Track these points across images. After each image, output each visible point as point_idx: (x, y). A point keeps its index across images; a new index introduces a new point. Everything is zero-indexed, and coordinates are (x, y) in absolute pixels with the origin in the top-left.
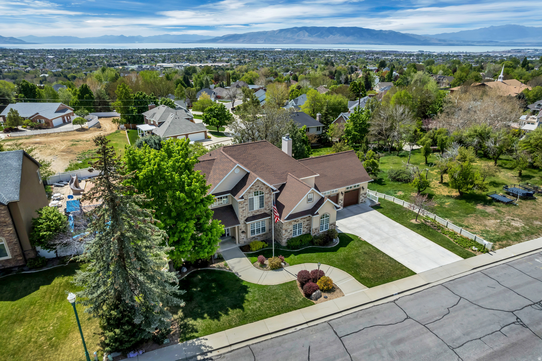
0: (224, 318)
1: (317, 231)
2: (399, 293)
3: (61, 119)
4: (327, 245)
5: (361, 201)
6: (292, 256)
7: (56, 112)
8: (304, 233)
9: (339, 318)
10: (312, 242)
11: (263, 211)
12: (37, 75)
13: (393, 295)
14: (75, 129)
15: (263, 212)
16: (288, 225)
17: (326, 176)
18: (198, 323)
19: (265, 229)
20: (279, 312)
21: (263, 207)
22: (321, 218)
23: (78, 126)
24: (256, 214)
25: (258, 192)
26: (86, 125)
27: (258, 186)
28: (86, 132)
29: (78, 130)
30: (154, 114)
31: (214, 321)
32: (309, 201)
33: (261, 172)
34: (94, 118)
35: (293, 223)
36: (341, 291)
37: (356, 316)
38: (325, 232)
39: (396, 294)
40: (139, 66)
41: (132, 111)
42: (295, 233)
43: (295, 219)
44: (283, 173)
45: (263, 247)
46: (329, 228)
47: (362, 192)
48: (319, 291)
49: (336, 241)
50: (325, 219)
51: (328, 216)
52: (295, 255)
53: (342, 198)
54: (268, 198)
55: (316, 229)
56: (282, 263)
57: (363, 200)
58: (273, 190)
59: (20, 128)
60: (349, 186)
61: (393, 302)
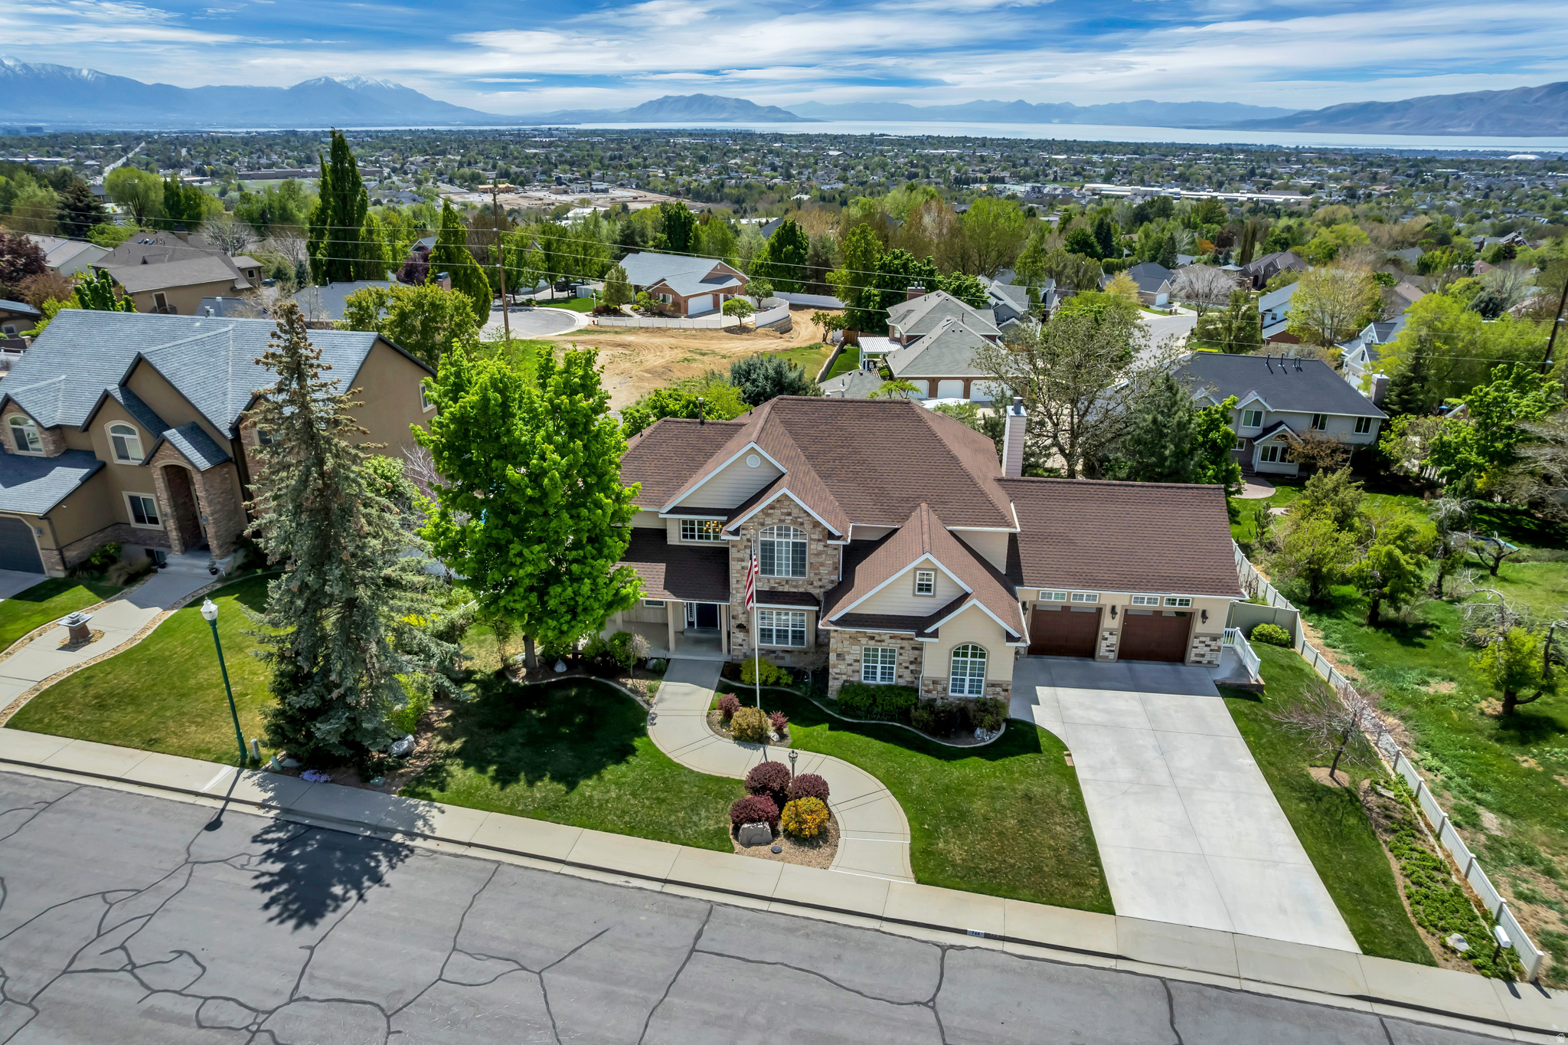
0: (519, 788)
1: (939, 688)
2: (987, 936)
3: (709, 299)
4: (946, 737)
5: (1193, 658)
6: (822, 729)
7: (702, 282)
8: (902, 682)
9: (752, 910)
10: (904, 715)
11: (800, 585)
12: (785, 196)
13: (964, 932)
14: (723, 326)
15: (801, 590)
16: (846, 643)
17: (1071, 542)
18: (460, 775)
19: (802, 638)
20: (631, 830)
21: (803, 574)
22: (956, 654)
23: (733, 321)
24: (780, 589)
25: (788, 529)
26: (750, 320)
27: (789, 514)
28: (744, 336)
29: (729, 330)
30: (910, 311)
31: (493, 784)
32: (920, 590)
33: (844, 481)
34: (780, 306)
35: (864, 641)
36: (832, 855)
37: (795, 928)
38: (967, 700)
39: (977, 934)
40: (1033, 188)
41: (869, 298)
42: (870, 673)
43: (869, 631)
44: (907, 500)
45: (777, 683)
46: (985, 693)
47: (1198, 627)
48: (767, 825)
49: (984, 737)
50: (969, 659)
51: (982, 656)
52: (831, 729)
53: (1111, 626)
54: (818, 554)
55: (935, 682)
56: (773, 734)
57: (1203, 656)
58: (831, 536)
59: (626, 308)
60: (1146, 595)
61: (943, 948)
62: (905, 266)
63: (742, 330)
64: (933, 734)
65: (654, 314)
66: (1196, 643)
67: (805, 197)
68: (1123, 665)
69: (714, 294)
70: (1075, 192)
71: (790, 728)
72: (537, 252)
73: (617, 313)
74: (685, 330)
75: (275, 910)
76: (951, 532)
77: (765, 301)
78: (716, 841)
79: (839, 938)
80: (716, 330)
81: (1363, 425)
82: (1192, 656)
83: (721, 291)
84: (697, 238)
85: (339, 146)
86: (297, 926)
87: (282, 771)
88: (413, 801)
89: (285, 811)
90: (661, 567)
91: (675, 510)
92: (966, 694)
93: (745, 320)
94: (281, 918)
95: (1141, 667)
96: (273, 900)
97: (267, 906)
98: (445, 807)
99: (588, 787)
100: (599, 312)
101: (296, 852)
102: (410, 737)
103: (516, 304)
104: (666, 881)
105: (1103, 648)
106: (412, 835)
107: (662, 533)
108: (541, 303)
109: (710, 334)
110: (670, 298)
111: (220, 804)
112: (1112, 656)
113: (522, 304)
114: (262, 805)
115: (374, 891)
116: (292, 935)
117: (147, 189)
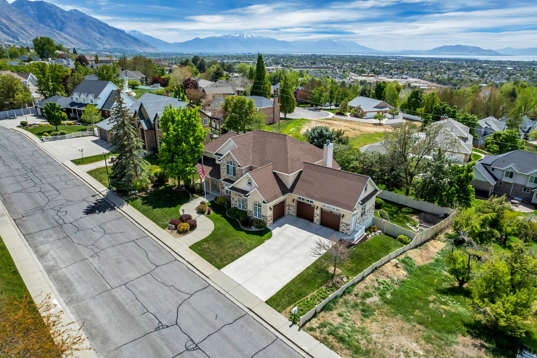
0: (144, 206)
1: (251, 214)
3: (376, 113)
4: (244, 226)
6: (219, 216)
7: (374, 107)
10: (239, 217)
11: (234, 179)
16: (234, 195)
18: (138, 201)
21: (235, 176)
22: (255, 204)
24: (231, 179)
25: (231, 162)
26: (384, 121)
27: (232, 158)
31: (141, 204)
32: (249, 184)
33: (257, 154)
34: (400, 118)
35: (237, 196)
36: (181, 237)
42: (240, 206)
43: (239, 193)
44: (267, 161)
45: (224, 204)
47: (342, 220)
49: (254, 229)
50: (257, 207)
51: (260, 206)
52: (221, 216)
53: (317, 212)
54: (238, 171)
55: (250, 212)
56: (206, 213)
57: (344, 230)
58: (239, 166)
59: (348, 114)
60: (327, 205)
61: (176, 259)
62: (443, 109)
64: (242, 225)
65: (355, 117)
66: (341, 225)
67: (485, 85)
68: (320, 227)
69: (378, 112)
71: (212, 213)
73: (342, 114)
74: (359, 122)
76: (275, 174)
77: (395, 116)
78: (164, 227)
79: (160, 250)
80: (370, 123)
82: (341, 229)
83: (381, 111)
84: (385, 94)
86: (84, 214)
87: (114, 191)
88: (125, 202)
89: (106, 198)
90: (211, 168)
92: (257, 217)
93: (381, 122)
94: (84, 212)
95: (325, 229)
96: (86, 209)
97: (84, 210)
98: (129, 205)
99: (157, 210)
100: (337, 114)
101: (99, 204)
102: (137, 191)
103: (317, 109)
104: (146, 229)
105: (315, 219)
106: (118, 208)
107: (214, 160)
108: (324, 110)
109: (367, 124)
111: (98, 193)
112: (318, 223)
113: (319, 109)
114: (103, 196)
115: (102, 213)
116: (82, 215)
117: (246, 69)
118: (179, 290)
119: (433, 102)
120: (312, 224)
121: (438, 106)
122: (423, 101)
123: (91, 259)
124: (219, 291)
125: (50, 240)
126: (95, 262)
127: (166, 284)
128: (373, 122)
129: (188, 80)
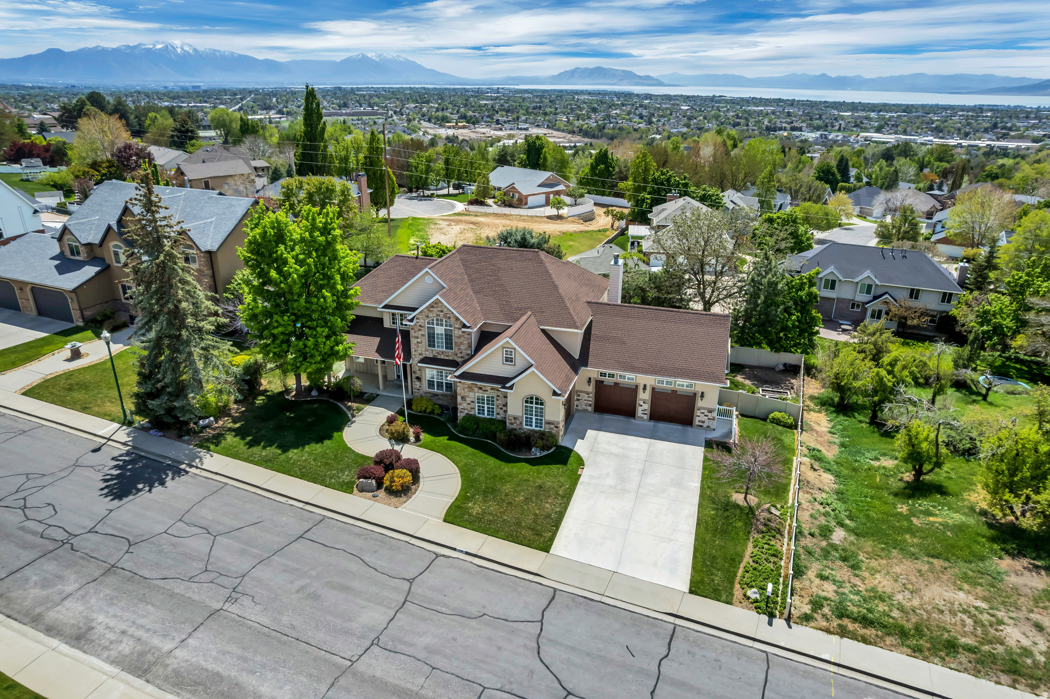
0: (256, 449)
1: (518, 422)
2: (467, 553)
3: (543, 197)
4: (513, 450)
5: (697, 423)
6: (443, 440)
7: (539, 186)
8: (499, 417)
9: (345, 523)
10: (494, 436)
11: (450, 355)
13: (455, 549)
14: (546, 215)
15: (451, 358)
16: (466, 390)
17: (624, 343)
18: (230, 440)
19: (451, 387)
20: (302, 476)
21: (451, 349)
22: (527, 402)
23: (552, 211)
24: (439, 357)
25: (442, 320)
26: (564, 211)
27: (442, 311)
28: (559, 221)
29: (550, 217)
30: (663, 210)
31: (245, 446)
32: (506, 361)
33: (487, 296)
34: (588, 204)
35: (476, 390)
36: (405, 502)
37: (363, 535)
38: (534, 431)
39: (461, 551)
40: (821, 135)
41: (643, 200)
42: (481, 410)
43: (479, 384)
44: (521, 309)
45: (432, 412)
46: (545, 428)
47: (700, 403)
48: (374, 482)
49: (536, 453)
50: (534, 406)
51: (542, 404)
52: (448, 439)
53: (644, 397)
54: (459, 337)
55: (515, 418)
56: (412, 439)
57: (703, 422)
58: (464, 326)
59: (490, 201)
60: (665, 379)
61: (438, 555)
62: (668, 180)
63: (559, 217)
64: (507, 449)
65: (506, 206)
66: (698, 413)
67: (658, 137)
68: (652, 423)
69: (548, 194)
70: (852, 139)
71: (423, 436)
72: (440, 165)
73: (482, 203)
74: (521, 216)
75: (106, 491)
76: (543, 331)
77: (579, 200)
78: (347, 487)
79: (382, 542)
80: (541, 217)
81: (947, 298)
82: (697, 421)
83: (551, 192)
84: (545, 159)
85: (310, 95)
86: (112, 500)
87: (143, 429)
88: (199, 450)
89: (134, 447)
90: (376, 340)
91: (386, 307)
92: (534, 427)
93: (561, 212)
94: (106, 495)
95: (662, 426)
96: (106, 487)
97: (102, 489)
98: (215, 454)
99: (293, 454)
100: (472, 203)
101: (129, 467)
102: (212, 419)
103: (424, 196)
104: (307, 503)
105: (639, 411)
106: (191, 466)
107: (381, 320)
108: (438, 196)
109: (536, 219)
110: (517, 195)
111: (104, 441)
112: (645, 417)
113: (428, 196)
114: (124, 444)
115: (158, 489)
116: (107, 503)
117: (231, 122)
118: (506, 620)
119: (646, 170)
120: (633, 421)
121: (659, 176)
122: (617, 169)
123: (234, 609)
124: (585, 598)
125: (69, 589)
126: (248, 610)
127: (466, 615)
128: (547, 214)
129: (125, 148)
